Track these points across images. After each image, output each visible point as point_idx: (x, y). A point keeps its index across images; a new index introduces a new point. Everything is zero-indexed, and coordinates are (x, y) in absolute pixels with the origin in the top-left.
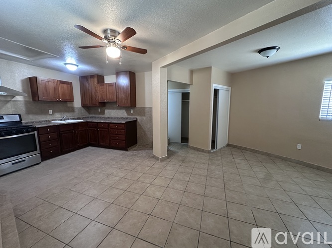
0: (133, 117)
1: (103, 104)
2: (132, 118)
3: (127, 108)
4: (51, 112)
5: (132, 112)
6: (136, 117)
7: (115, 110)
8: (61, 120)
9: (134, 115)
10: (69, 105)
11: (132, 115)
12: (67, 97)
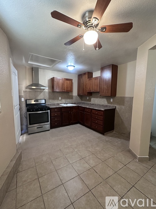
0: (113, 105)
1: (90, 94)
2: (111, 106)
3: (108, 97)
4: (60, 98)
5: (112, 100)
6: (115, 106)
7: (99, 99)
8: (65, 104)
9: (113, 104)
10: (70, 94)
11: (111, 103)
12: (69, 89)
